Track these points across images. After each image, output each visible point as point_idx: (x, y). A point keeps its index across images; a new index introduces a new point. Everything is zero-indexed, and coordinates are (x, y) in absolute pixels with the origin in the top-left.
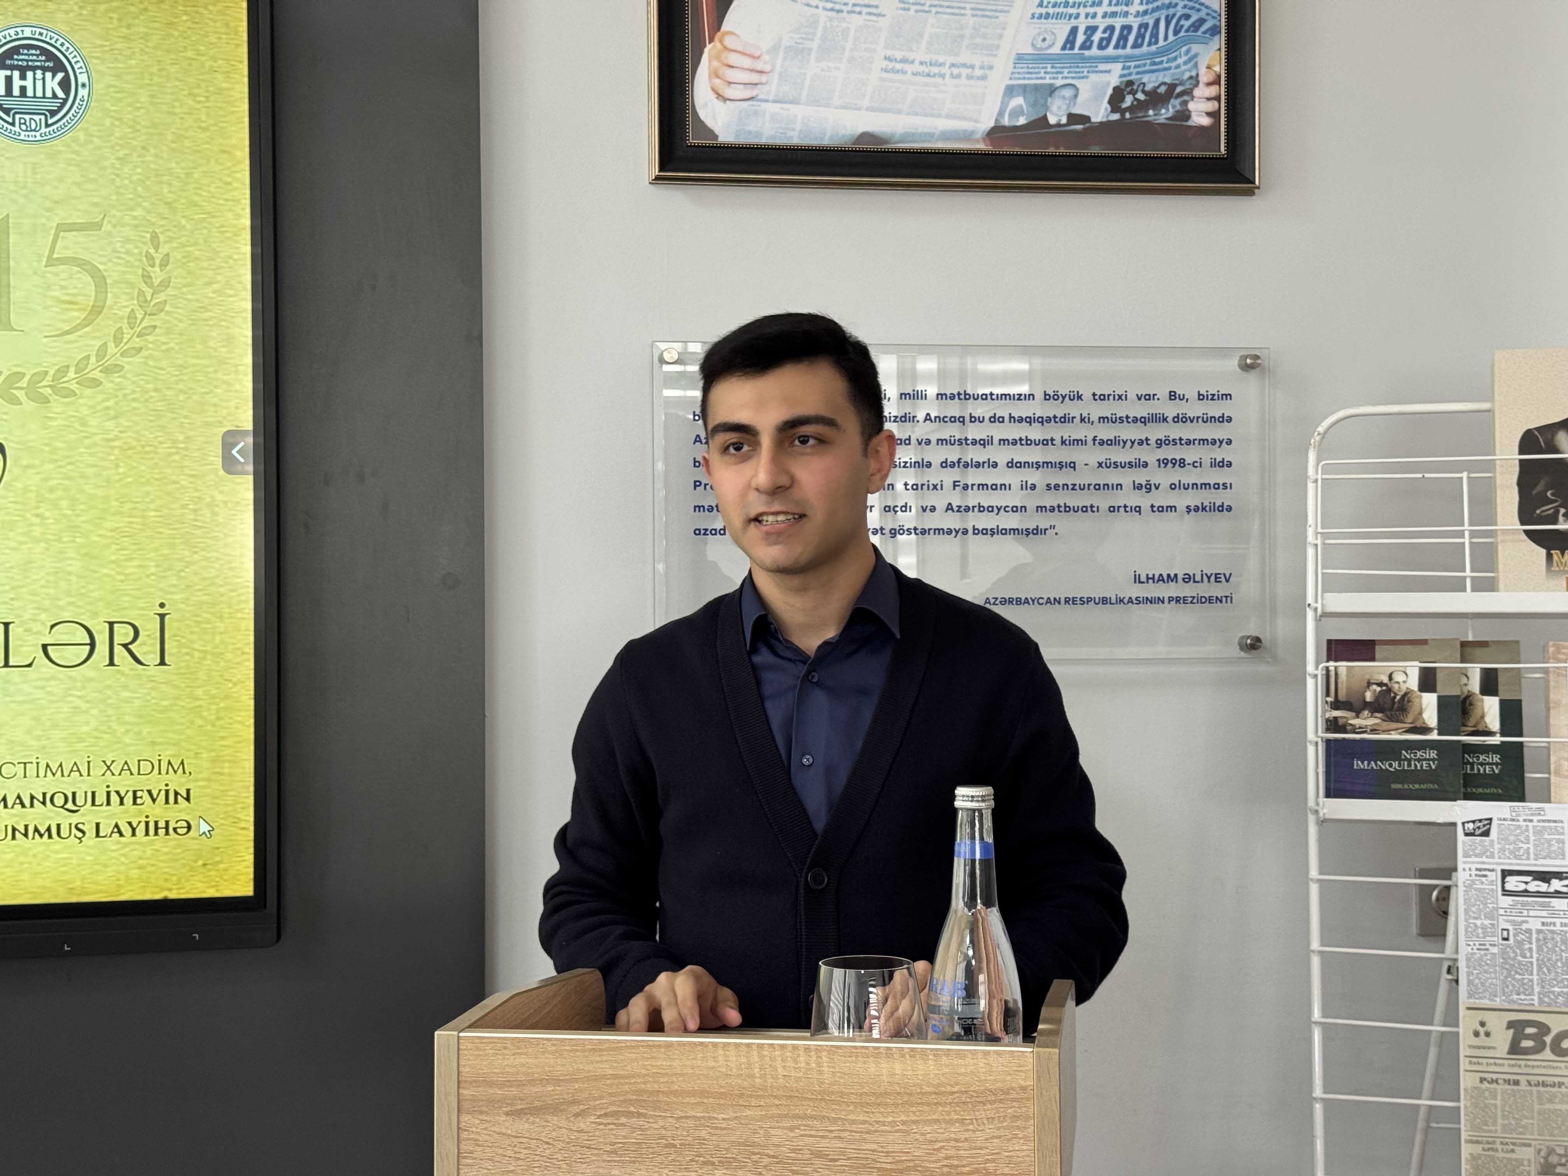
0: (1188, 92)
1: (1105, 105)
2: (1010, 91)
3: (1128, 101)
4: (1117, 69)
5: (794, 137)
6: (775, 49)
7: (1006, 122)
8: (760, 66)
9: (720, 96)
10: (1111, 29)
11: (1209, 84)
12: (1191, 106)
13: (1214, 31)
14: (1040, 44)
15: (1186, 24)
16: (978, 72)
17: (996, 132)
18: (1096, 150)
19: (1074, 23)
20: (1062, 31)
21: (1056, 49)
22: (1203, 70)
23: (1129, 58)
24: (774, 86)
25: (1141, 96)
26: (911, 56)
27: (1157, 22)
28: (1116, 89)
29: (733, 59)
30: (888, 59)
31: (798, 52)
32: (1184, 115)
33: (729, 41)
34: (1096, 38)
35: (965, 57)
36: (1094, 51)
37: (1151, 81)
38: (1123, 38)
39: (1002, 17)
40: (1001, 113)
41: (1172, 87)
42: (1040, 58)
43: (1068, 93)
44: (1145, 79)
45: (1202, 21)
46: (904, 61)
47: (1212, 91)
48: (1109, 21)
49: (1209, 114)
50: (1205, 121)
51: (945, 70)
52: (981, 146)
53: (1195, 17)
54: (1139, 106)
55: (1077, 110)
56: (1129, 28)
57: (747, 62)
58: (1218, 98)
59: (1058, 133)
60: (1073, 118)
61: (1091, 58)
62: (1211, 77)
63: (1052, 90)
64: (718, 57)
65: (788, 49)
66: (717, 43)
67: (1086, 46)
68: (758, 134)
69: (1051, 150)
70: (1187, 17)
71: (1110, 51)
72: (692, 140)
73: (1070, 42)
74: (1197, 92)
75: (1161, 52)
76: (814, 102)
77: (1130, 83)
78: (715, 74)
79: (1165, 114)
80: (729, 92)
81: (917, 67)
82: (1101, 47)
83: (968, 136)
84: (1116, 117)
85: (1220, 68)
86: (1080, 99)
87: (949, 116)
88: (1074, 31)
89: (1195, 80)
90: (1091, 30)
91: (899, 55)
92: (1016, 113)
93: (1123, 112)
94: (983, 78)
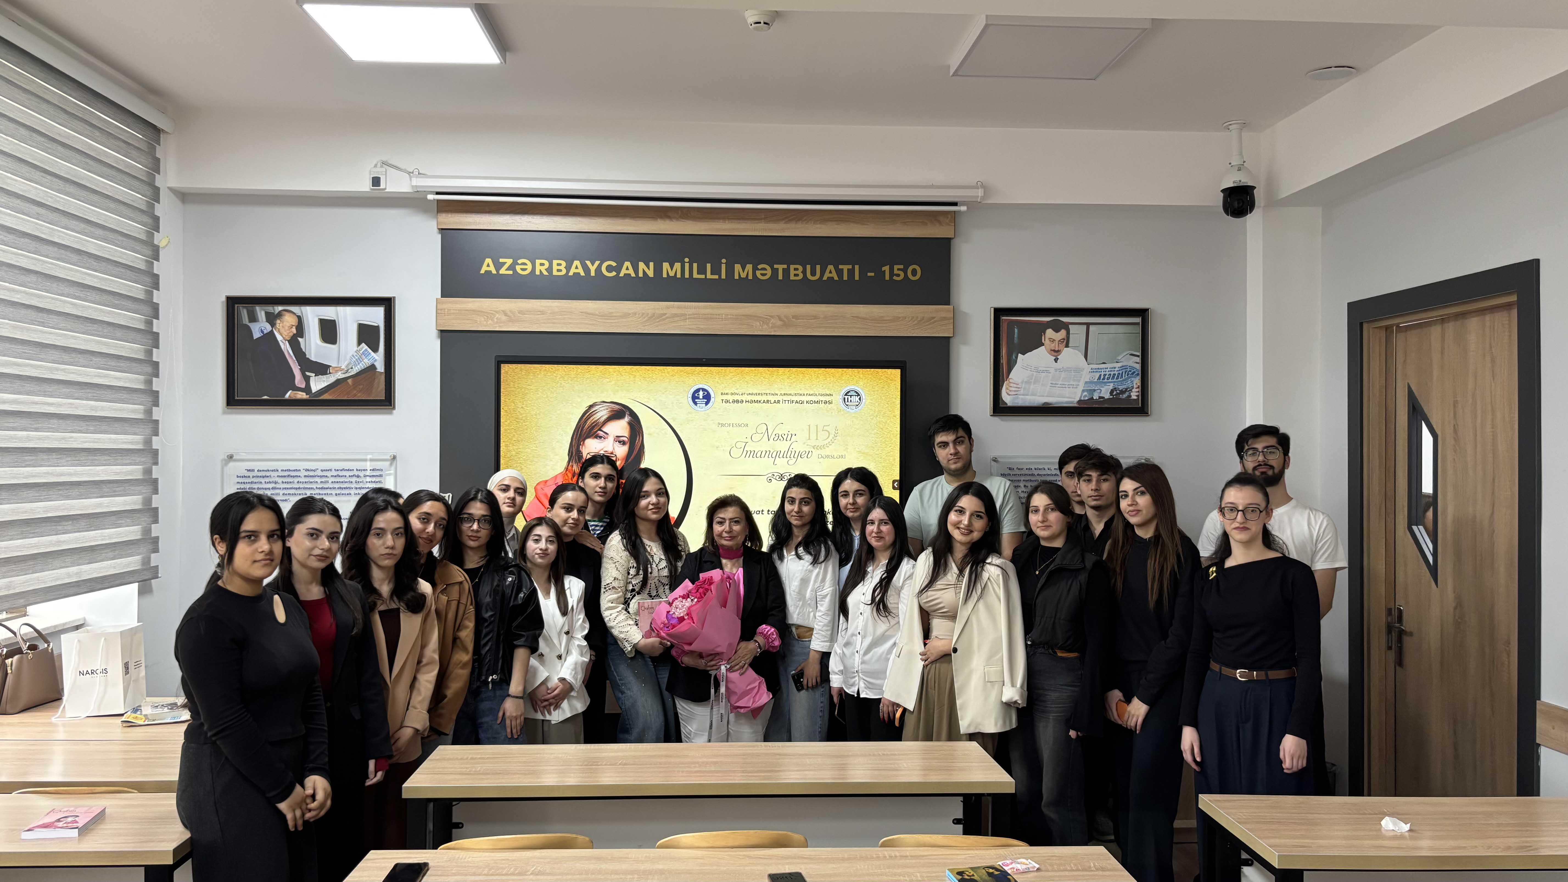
0: (1131, 390)
1: (1109, 394)
2: (1083, 391)
3: (1115, 393)
4: (1112, 385)
5: (1027, 404)
6: (1022, 382)
7: (1082, 399)
8: (1018, 386)
9: (1008, 394)
10: (1110, 375)
11: (1136, 388)
12: (1132, 394)
13: (1138, 374)
14: (1091, 379)
15: (1130, 373)
16: (1075, 386)
17: (1080, 401)
18: (1106, 406)
19: (1100, 373)
20: (1097, 375)
21: (1096, 380)
22: (1134, 384)
23: (1115, 382)
24: (1022, 392)
25: (1118, 392)
26: (1057, 383)
27: (1122, 373)
28: (1112, 390)
29: (1012, 385)
30: (1051, 384)
31: (1028, 383)
32: (1130, 396)
33: (1011, 381)
34: (1106, 377)
35: (1072, 383)
36: (1106, 380)
37: (1121, 388)
38: (1113, 377)
39: (1081, 372)
40: (1081, 397)
41: (1126, 389)
42: (1091, 382)
43: (1099, 391)
44: (1119, 387)
45: (1134, 372)
46: (1055, 384)
47: (1137, 390)
48: (1110, 373)
49: (1136, 396)
50: (1135, 398)
51: (1066, 386)
52: (1076, 405)
53: (1133, 371)
54: (1117, 394)
55: (1101, 395)
56: (1115, 374)
57: (1015, 386)
58: (1139, 392)
59: (1096, 401)
60: (1100, 397)
61: (1105, 382)
62: (1137, 386)
63: (1095, 390)
64: (1008, 384)
65: (1026, 382)
66: (1007, 381)
67: (1104, 379)
68: (1018, 403)
69: (1094, 406)
70: (1130, 371)
71: (1110, 380)
72: (1001, 406)
73: (1099, 378)
74: (1133, 390)
75: (1123, 380)
76: (1032, 395)
77: (1115, 388)
78: (1007, 389)
79: (1125, 396)
80: (1010, 393)
81: (1059, 386)
82: (1107, 379)
83: (1072, 402)
84: (1112, 397)
85: (1139, 384)
86: (1102, 392)
87: (1067, 398)
88: (1100, 375)
89: (1133, 387)
90: (1105, 375)
91: (1054, 383)
92: (1085, 396)
93: (1113, 396)
94: (1076, 388)
